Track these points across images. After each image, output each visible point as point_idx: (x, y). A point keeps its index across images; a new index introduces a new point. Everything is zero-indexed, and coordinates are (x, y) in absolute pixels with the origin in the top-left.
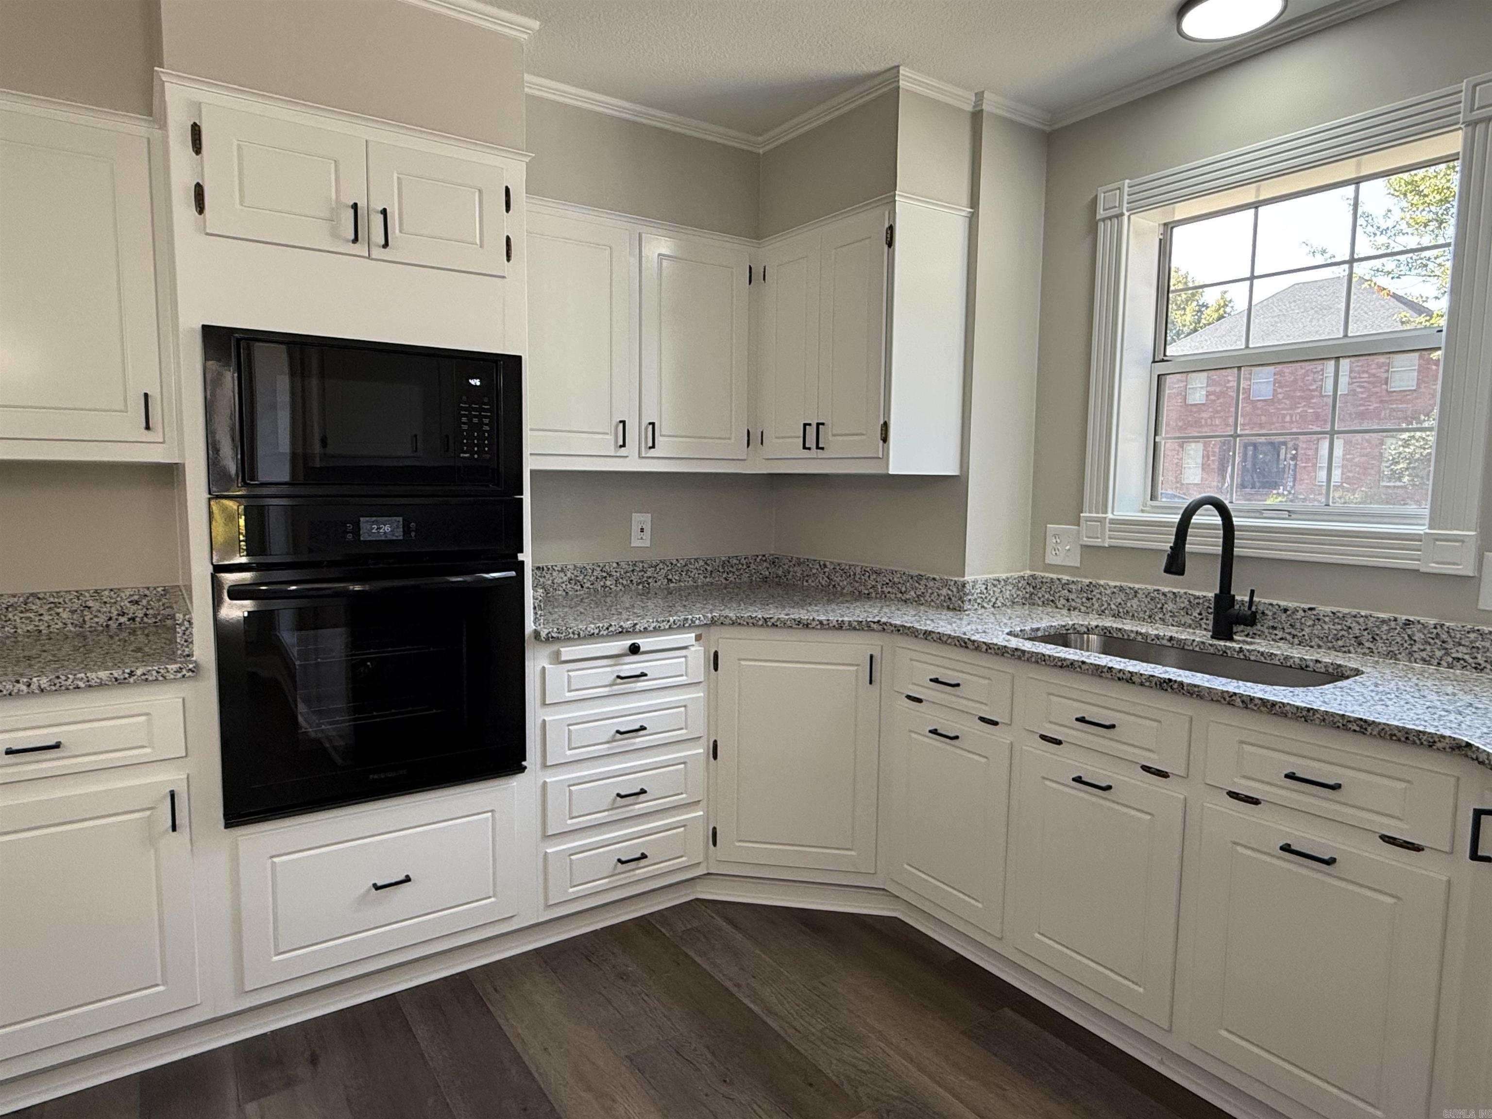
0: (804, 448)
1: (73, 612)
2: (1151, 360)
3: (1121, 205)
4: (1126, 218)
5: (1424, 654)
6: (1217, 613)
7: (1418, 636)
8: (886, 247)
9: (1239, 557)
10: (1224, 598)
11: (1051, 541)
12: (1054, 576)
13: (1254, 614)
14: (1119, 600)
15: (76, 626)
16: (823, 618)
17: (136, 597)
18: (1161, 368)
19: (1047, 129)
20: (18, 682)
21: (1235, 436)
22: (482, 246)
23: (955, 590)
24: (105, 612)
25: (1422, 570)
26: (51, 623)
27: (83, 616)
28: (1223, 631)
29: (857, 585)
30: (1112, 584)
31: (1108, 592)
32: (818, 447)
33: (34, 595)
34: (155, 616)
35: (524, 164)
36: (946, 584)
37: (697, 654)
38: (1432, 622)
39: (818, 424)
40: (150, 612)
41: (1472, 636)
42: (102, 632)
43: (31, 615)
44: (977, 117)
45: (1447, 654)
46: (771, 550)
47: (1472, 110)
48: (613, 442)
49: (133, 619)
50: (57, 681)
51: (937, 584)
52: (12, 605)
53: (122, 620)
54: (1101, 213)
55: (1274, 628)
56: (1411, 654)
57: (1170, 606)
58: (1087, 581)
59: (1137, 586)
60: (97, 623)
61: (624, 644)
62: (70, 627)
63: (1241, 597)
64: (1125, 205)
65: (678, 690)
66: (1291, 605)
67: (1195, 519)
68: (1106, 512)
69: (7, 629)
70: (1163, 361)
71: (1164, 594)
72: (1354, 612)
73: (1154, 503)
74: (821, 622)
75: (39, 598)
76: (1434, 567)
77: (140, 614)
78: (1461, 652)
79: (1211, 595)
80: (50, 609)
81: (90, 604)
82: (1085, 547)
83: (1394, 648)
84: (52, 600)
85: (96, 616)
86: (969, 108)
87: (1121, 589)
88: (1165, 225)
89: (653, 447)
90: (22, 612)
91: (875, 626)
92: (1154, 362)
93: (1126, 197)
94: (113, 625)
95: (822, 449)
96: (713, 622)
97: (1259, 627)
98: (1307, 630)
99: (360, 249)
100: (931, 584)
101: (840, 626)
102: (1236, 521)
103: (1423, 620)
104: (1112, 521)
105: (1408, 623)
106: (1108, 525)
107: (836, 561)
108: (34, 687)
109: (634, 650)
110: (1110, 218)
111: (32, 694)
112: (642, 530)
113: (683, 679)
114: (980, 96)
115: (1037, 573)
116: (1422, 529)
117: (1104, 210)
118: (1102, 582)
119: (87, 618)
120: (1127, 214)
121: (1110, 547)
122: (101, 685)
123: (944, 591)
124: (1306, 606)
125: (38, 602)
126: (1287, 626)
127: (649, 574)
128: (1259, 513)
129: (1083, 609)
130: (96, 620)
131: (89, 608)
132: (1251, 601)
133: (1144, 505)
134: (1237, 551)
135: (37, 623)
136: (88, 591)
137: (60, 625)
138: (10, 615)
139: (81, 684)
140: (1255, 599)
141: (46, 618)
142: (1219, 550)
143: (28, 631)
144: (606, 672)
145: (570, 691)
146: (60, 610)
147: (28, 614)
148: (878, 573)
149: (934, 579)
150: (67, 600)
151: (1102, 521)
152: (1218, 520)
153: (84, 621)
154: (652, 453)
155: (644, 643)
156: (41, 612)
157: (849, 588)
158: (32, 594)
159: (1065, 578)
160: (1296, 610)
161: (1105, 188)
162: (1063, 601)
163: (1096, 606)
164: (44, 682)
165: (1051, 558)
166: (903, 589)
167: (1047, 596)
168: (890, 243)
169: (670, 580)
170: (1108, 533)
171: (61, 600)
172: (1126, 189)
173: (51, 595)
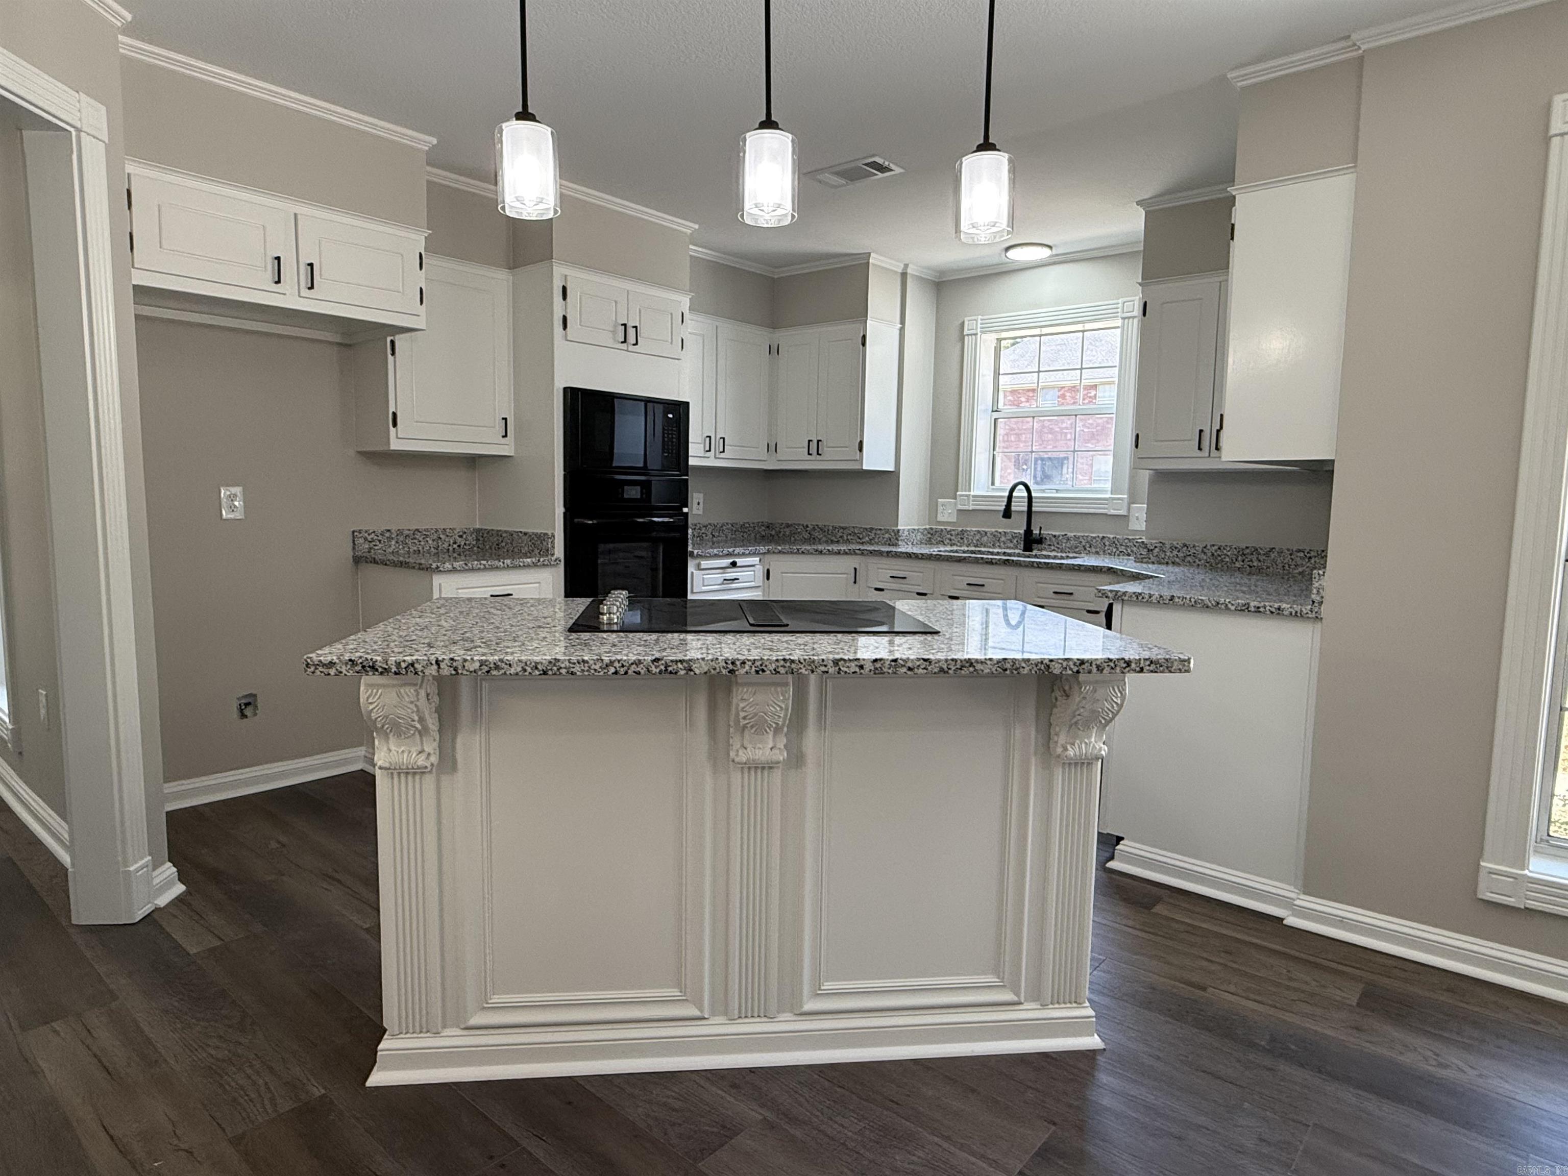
0: (809, 454)
1: (434, 540)
2: (991, 410)
3: (977, 328)
4: (979, 336)
5: (1109, 551)
6: (1025, 541)
7: (1107, 543)
8: (861, 346)
9: (1036, 512)
10: (1029, 531)
11: (940, 508)
12: (942, 527)
13: (1042, 538)
14: (977, 538)
16: (830, 548)
17: (461, 534)
18: (996, 415)
19: (937, 280)
21: (1032, 452)
22: (671, 343)
23: (893, 534)
24: (448, 541)
25: (1109, 513)
26: (424, 546)
27: (438, 543)
28: (1028, 547)
29: (829, 536)
30: (974, 529)
31: (972, 534)
32: (818, 454)
33: (418, 530)
34: (469, 545)
35: (688, 300)
36: (887, 531)
37: (760, 570)
38: (1112, 536)
39: (818, 441)
40: (467, 542)
41: (1126, 541)
43: (416, 541)
44: (904, 275)
45: (1117, 549)
46: (766, 520)
47: (1123, 312)
48: (703, 449)
49: (459, 546)
51: (883, 532)
52: (408, 535)
53: (455, 546)
54: (966, 332)
55: (1050, 545)
56: (1104, 551)
57: (1003, 539)
58: (960, 529)
59: (986, 530)
60: (444, 547)
61: (727, 562)
62: (432, 549)
63: (1036, 532)
64: (979, 330)
65: (751, 590)
66: (1057, 534)
67: (1015, 494)
68: (970, 491)
69: (405, 549)
70: (996, 411)
71: (1000, 533)
72: (1082, 534)
73: (994, 487)
74: (829, 550)
76: (1113, 512)
77: (463, 543)
78: (1122, 549)
79: (1022, 532)
80: (424, 538)
82: (959, 511)
83: (1098, 550)
85: (444, 543)
86: (900, 271)
87: (979, 532)
88: (997, 339)
89: (724, 451)
90: (412, 539)
91: (857, 551)
92: (993, 411)
93: (979, 326)
94: (451, 548)
95: (820, 455)
96: (769, 552)
97: (1043, 545)
98: (1064, 545)
99: (624, 346)
100: (879, 532)
101: (839, 553)
102: (1033, 494)
103: (1109, 536)
104: (974, 496)
105: (1104, 537)
106: (971, 498)
107: (814, 523)
109: (734, 564)
110: (971, 335)
112: (699, 504)
113: (752, 584)
114: (906, 266)
115: (934, 527)
116: (1108, 496)
117: (968, 330)
118: (968, 529)
119: (440, 544)
120: (979, 334)
121: (973, 510)
123: (887, 536)
124: (1063, 534)
125: (419, 534)
126: (1055, 544)
127: (703, 531)
128: (1043, 491)
129: (959, 544)
130: (444, 545)
132: (1040, 534)
133: (988, 488)
134: (1034, 509)
135: (418, 546)
136: (440, 529)
137: (428, 548)
138: (407, 541)
140: (1042, 532)
141: (422, 543)
142: (1025, 509)
144: (718, 577)
145: (704, 586)
146: (428, 539)
148: (844, 528)
149: (880, 529)
150: (431, 534)
151: (967, 496)
152: (1025, 494)
153: (438, 546)
154: (722, 455)
155: (740, 561)
156: (420, 540)
157: (824, 539)
159: (949, 528)
160: (1059, 536)
161: (970, 318)
162: (948, 541)
163: (966, 542)
165: (940, 518)
166: (861, 536)
167: (939, 539)
168: (864, 344)
169: (713, 536)
170: (971, 503)
171: (429, 533)
172: (979, 321)
173: (425, 531)
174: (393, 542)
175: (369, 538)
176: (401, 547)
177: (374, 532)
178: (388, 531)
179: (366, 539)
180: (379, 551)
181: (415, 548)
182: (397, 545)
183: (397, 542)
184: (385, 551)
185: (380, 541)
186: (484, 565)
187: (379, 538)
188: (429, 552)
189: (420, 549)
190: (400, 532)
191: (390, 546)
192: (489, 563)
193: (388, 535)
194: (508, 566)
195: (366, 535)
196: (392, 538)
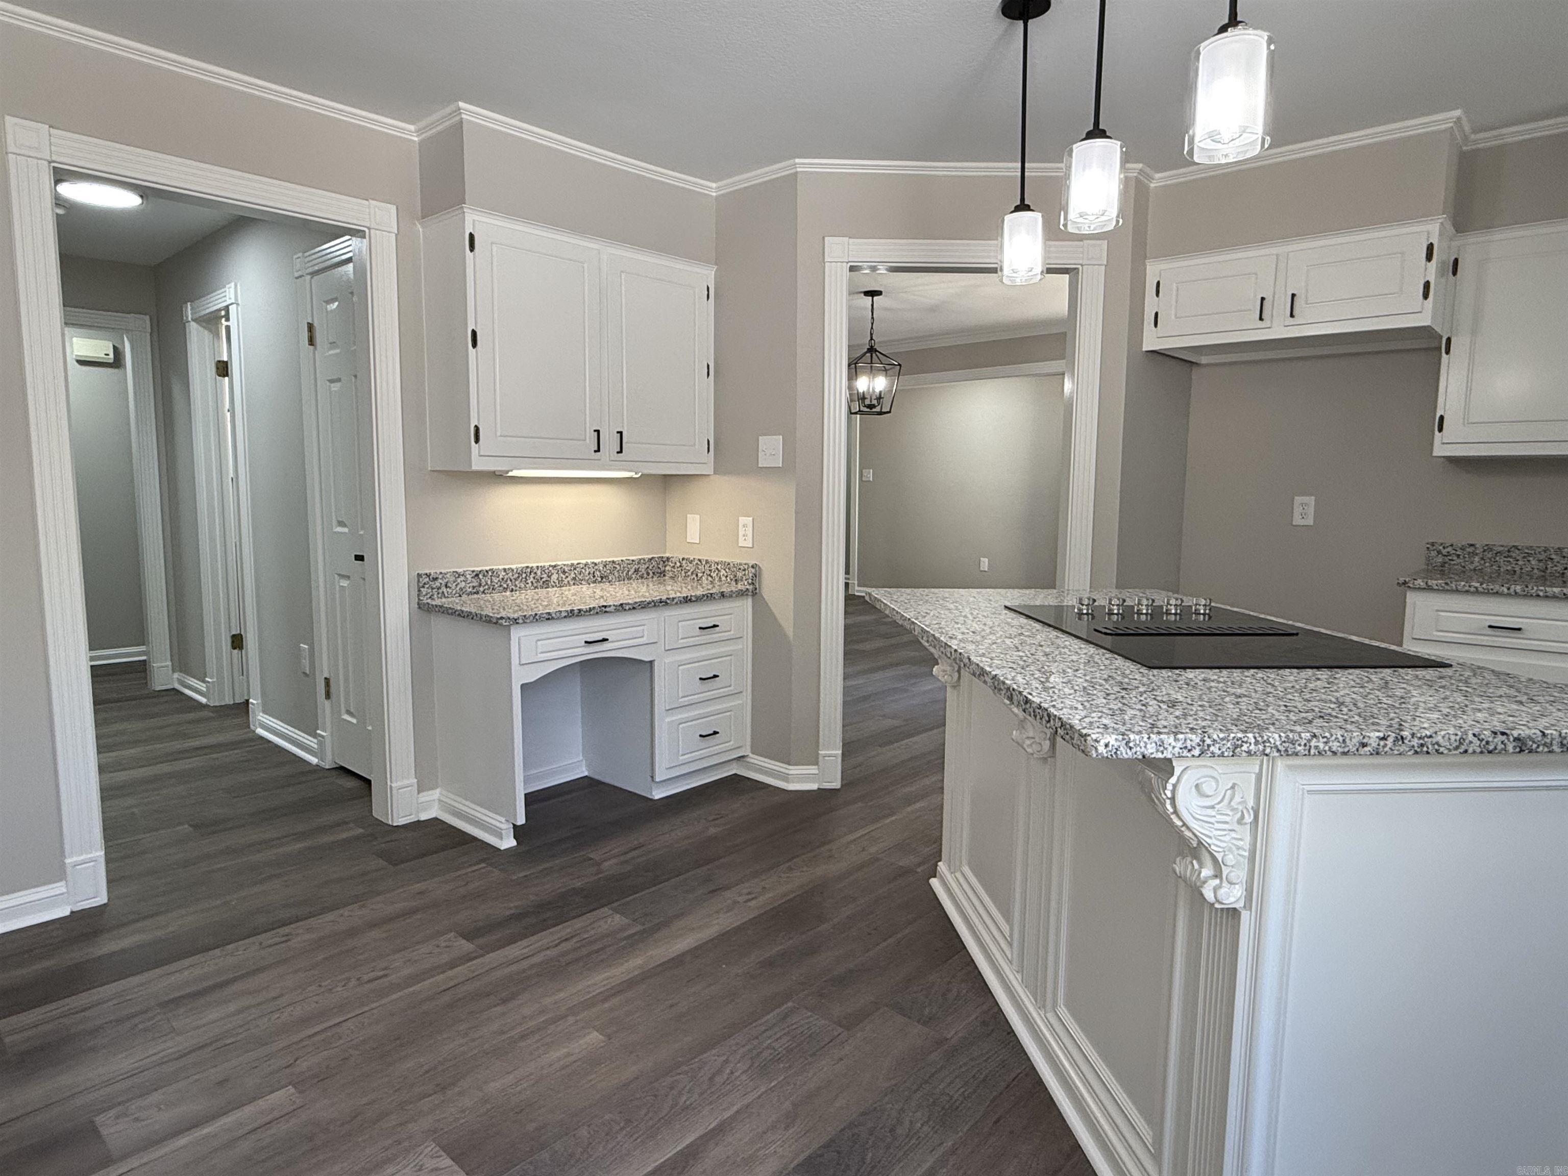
15: (1541, 571)
20: (1503, 586)
24: (1563, 564)
26: (1523, 567)
33: (1516, 547)
42: (1558, 577)
43: (1511, 560)
50: (1526, 589)
52: (1499, 552)
60: (1556, 570)
62: (1536, 571)
69: (1494, 567)
75: (1519, 549)
80: (1524, 557)
81: (1553, 556)
84: (1526, 551)
85: (1556, 566)
90: (1505, 557)
108: (1512, 590)
111: (1509, 595)
119: (1548, 566)
122: (1554, 597)
125: (1517, 552)
130: (1555, 568)
131: (1552, 559)
135: (1514, 566)
136: (1553, 548)
137: (1529, 569)
138: (1497, 559)
139: (1541, 594)
141: (1520, 563)
143: (1507, 570)
146: (1531, 559)
147: (1509, 559)
150: (1537, 552)
153: (1546, 568)
156: (1518, 558)
158: (1514, 546)
164: (1518, 588)
171: (1533, 552)
173: (1527, 548)
174: (1477, 559)
175: (1444, 552)
176: (1487, 564)
177: (1452, 545)
178: (1472, 545)
179: (1439, 552)
180: (1456, 567)
181: (1509, 568)
182: (1482, 562)
183: (1482, 559)
184: (1464, 567)
185: (1458, 556)
186: (1476, 588)
187: (1458, 553)
188: (1530, 574)
189: (1517, 569)
190: (1488, 548)
191: (1472, 563)
192: (1484, 586)
193: (1471, 550)
194: (1516, 593)
195: (1441, 548)
196: (1477, 554)
